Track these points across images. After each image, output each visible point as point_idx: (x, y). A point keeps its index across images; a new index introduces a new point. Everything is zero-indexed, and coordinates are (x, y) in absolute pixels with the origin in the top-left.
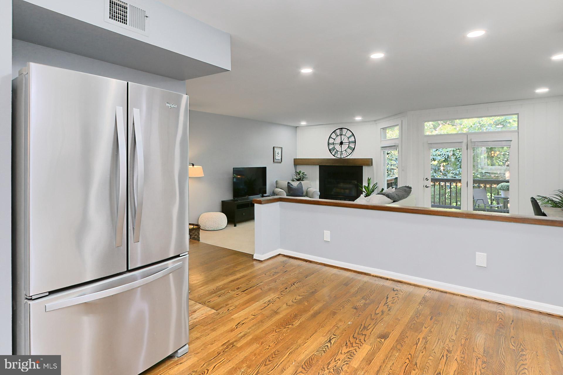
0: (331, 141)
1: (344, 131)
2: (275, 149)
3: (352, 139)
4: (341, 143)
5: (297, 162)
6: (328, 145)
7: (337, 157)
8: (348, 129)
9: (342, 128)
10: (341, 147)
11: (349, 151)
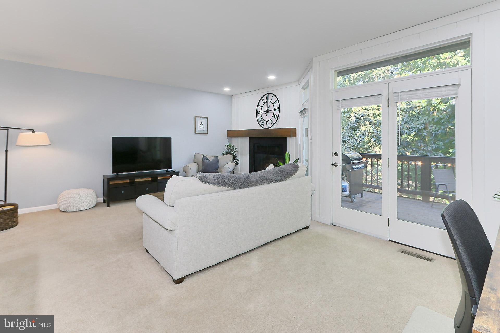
0: (259, 109)
1: (270, 96)
2: (196, 118)
3: (277, 106)
4: (268, 111)
5: (231, 134)
6: (256, 114)
7: (263, 128)
8: (273, 94)
9: (268, 94)
10: (267, 115)
11: (274, 120)
